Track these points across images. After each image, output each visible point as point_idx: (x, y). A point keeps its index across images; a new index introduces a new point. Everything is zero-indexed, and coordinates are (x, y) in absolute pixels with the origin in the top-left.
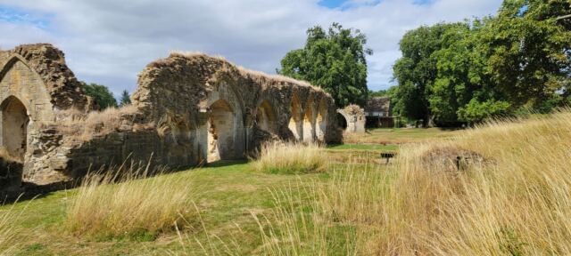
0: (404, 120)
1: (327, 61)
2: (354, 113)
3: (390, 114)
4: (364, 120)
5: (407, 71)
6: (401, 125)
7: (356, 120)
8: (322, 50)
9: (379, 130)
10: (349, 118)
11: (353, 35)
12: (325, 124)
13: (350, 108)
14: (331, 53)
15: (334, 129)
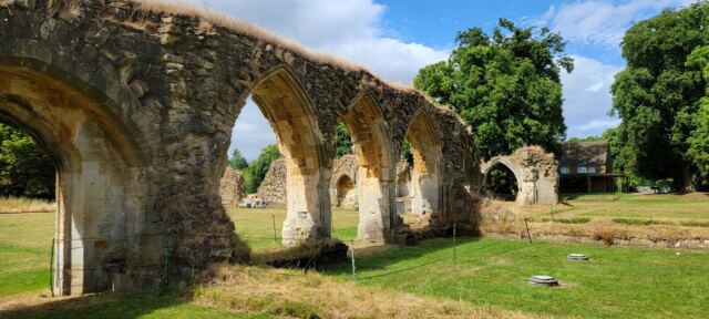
0: (634, 181)
1: (487, 77)
2: (531, 162)
3: (609, 170)
4: (554, 176)
5: (638, 91)
6: (631, 189)
7: (537, 177)
8: (476, 61)
9: (586, 197)
10: (522, 174)
11: (537, 37)
12: (435, 182)
13: (523, 152)
14: (495, 63)
15: (462, 195)
